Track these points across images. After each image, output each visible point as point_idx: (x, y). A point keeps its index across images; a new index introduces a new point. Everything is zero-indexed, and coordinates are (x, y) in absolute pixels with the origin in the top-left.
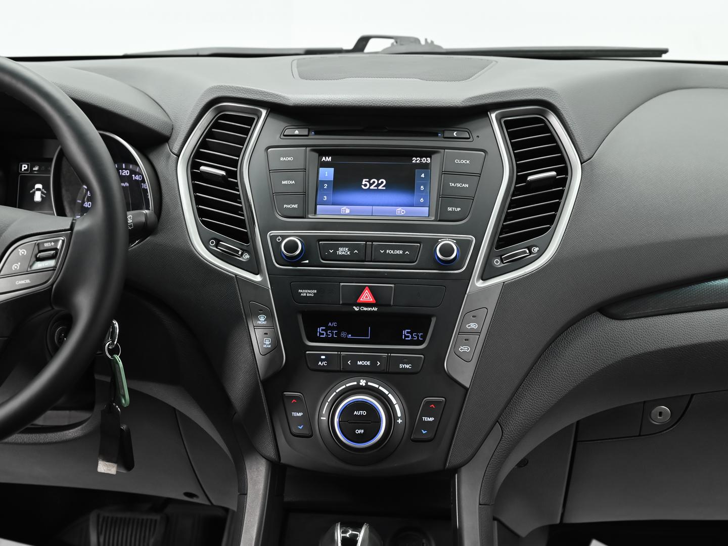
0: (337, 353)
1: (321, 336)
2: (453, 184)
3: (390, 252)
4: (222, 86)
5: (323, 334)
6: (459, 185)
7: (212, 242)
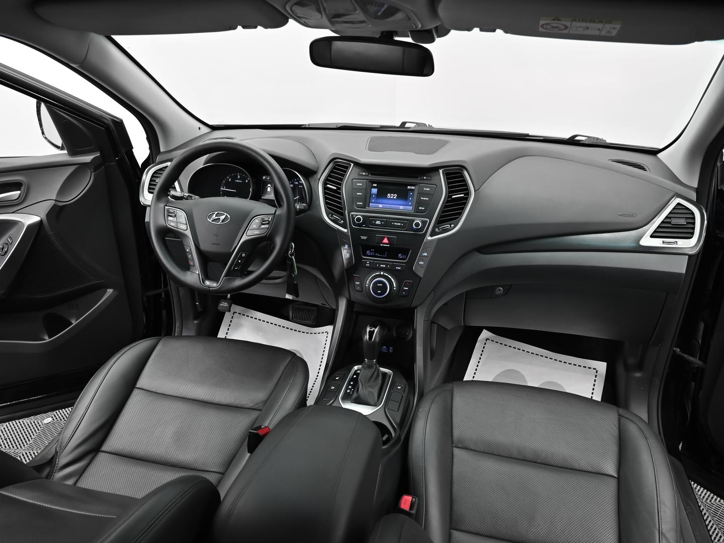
0: (373, 261)
2: (422, 198)
3: (396, 224)
5: (369, 254)
7: (330, 215)
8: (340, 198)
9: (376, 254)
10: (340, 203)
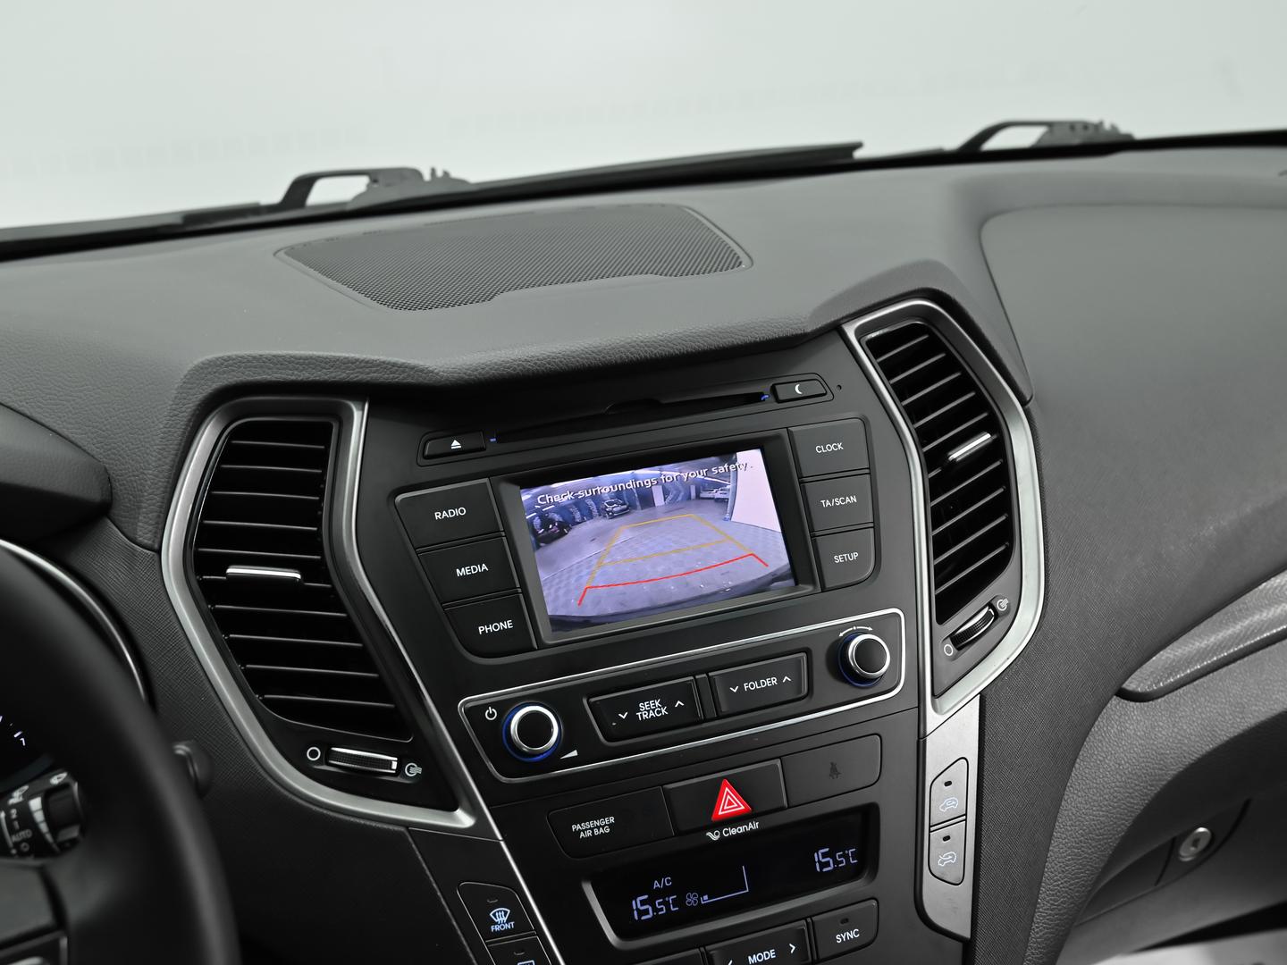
0: (696, 951)
1: (643, 918)
2: (828, 503)
3: (752, 686)
4: (230, 358)
5: (646, 912)
6: (838, 502)
7: (313, 754)
8: (345, 629)
9: (691, 899)
10: (361, 659)
